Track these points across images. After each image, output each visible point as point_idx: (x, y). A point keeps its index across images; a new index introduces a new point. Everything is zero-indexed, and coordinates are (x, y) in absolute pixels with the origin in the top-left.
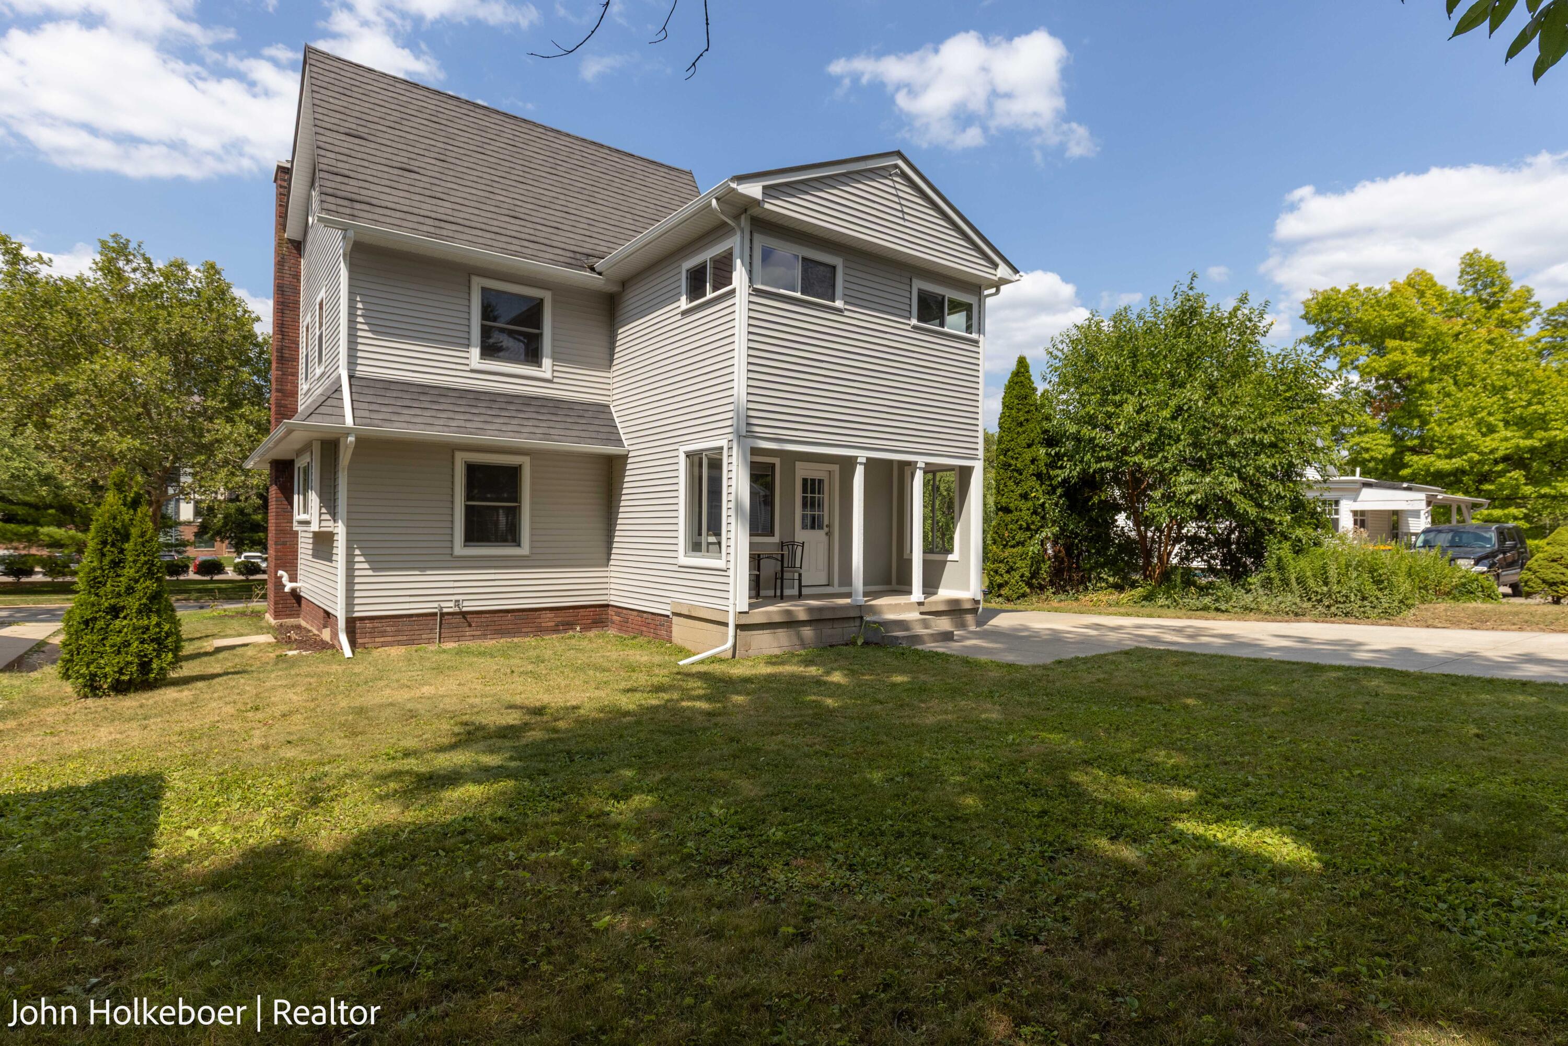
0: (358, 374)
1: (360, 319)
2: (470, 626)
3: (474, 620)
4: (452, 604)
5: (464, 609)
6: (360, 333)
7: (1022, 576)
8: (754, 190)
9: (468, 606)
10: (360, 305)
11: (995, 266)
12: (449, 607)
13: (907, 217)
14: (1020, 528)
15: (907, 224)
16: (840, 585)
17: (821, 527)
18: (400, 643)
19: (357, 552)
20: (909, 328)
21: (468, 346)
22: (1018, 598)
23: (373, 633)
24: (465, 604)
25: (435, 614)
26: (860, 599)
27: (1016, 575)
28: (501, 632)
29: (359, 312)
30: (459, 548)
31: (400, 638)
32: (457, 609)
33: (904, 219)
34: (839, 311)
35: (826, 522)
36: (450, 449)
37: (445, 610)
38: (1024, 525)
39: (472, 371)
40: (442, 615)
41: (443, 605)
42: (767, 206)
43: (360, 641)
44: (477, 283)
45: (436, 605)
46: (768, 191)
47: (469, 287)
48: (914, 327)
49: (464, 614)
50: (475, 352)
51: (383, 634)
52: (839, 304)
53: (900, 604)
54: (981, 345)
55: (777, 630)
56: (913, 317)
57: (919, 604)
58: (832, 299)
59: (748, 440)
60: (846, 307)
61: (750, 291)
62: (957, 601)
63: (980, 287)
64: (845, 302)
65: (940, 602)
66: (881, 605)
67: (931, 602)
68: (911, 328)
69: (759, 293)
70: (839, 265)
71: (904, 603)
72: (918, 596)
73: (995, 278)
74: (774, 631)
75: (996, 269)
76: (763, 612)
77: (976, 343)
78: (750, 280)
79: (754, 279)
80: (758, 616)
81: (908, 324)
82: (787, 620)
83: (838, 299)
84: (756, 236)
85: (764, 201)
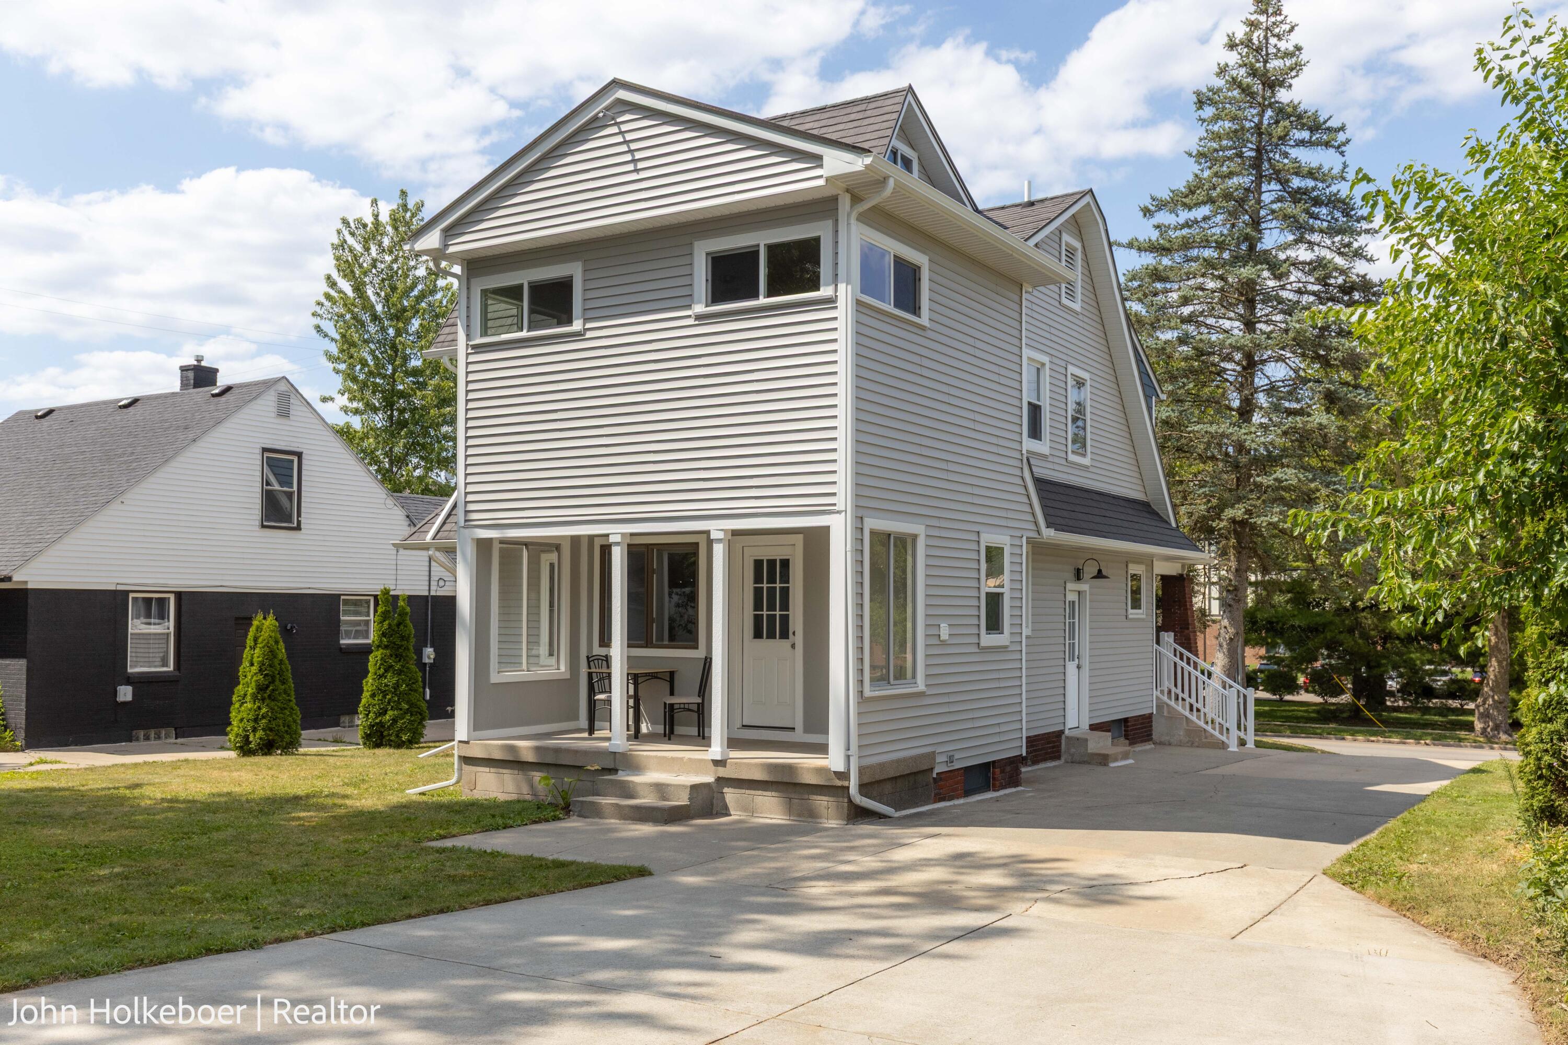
8: (433, 240)
11: (817, 160)
13: (640, 165)
15: (642, 175)
16: (807, 729)
17: (785, 633)
20: (691, 321)
33: (637, 171)
34: (579, 336)
35: (791, 629)
42: (453, 249)
46: (448, 233)
48: (699, 317)
52: (577, 325)
53: (682, 759)
54: (841, 303)
55: (505, 771)
56: (699, 302)
57: (716, 763)
58: (569, 322)
59: (467, 531)
60: (588, 326)
61: (470, 351)
62: (790, 769)
63: (834, 199)
64: (586, 320)
65: (756, 765)
66: (647, 757)
67: (741, 763)
68: (696, 319)
69: (479, 349)
70: (574, 270)
71: (690, 759)
72: (716, 750)
73: (821, 182)
74: (501, 770)
75: (821, 166)
76: (486, 745)
77: (830, 302)
78: (468, 337)
79: (472, 335)
80: (476, 751)
81: (689, 316)
82: (511, 758)
83: (577, 319)
84: (474, 281)
85: (446, 246)
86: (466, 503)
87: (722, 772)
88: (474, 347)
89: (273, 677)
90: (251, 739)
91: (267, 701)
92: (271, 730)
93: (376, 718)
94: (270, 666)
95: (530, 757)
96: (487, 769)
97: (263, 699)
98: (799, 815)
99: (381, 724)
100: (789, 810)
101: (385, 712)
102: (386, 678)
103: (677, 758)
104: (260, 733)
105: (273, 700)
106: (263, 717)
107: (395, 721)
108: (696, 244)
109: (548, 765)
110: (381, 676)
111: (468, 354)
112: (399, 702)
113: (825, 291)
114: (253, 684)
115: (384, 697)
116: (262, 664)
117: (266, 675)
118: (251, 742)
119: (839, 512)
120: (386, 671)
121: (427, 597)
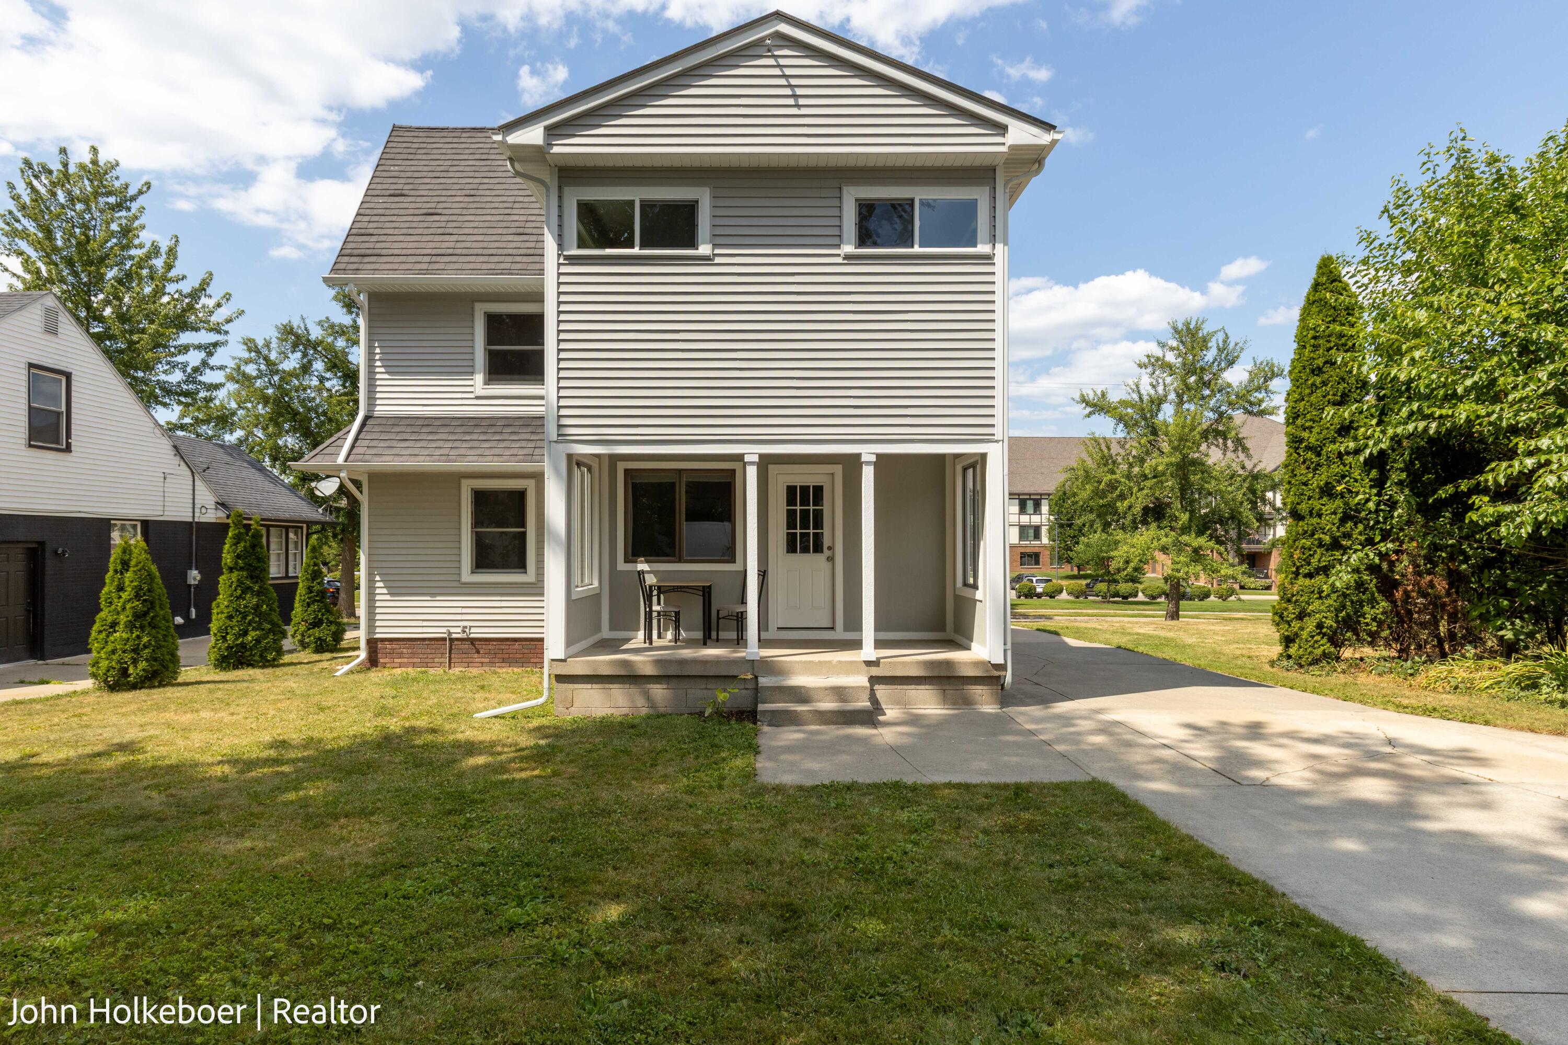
0: (376, 414)
1: (378, 363)
2: (478, 652)
3: (483, 648)
4: (459, 630)
5: (472, 636)
6: (378, 376)
7: (1320, 626)
8: (533, 135)
9: (476, 633)
10: (378, 350)
11: (1002, 129)
12: (457, 633)
13: (802, 101)
14: (1321, 545)
15: (804, 111)
16: (847, 628)
17: (818, 549)
18: (414, 665)
19: (378, 578)
20: (839, 260)
21: (472, 373)
22: (1315, 662)
23: (392, 654)
24: (473, 630)
25: (444, 639)
26: (753, 650)
27: (1310, 624)
28: (509, 661)
29: (377, 357)
30: (467, 575)
31: (415, 660)
32: (464, 636)
33: (798, 106)
34: (706, 260)
35: (826, 545)
36: (457, 477)
37: (454, 636)
38: (1327, 539)
39: (477, 398)
40: (452, 640)
41: (452, 630)
42: (556, 150)
43: (382, 660)
44: (480, 310)
45: (444, 630)
46: (552, 132)
47: (473, 315)
48: (847, 257)
49: (473, 641)
50: (479, 378)
51: (401, 655)
52: (704, 249)
53: (830, 662)
54: (998, 259)
55: (611, 686)
56: (849, 243)
57: (869, 663)
58: (693, 244)
59: (560, 446)
60: (717, 251)
61: (561, 261)
62: (948, 664)
63: (993, 170)
64: (715, 246)
65: (912, 663)
66: (790, 662)
67: (894, 663)
68: (844, 259)
69: (573, 260)
70: (703, 197)
71: (840, 662)
72: (869, 651)
73: (1003, 149)
74: (607, 686)
75: (1004, 135)
76: (588, 661)
77: (987, 259)
78: (560, 246)
79: (565, 244)
80: (579, 666)
81: (839, 255)
82: (623, 673)
83: (704, 243)
84: (567, 191)
85: (551, 145)
86: (559, 417)
87: (875, 671)
88: (567, 258)
89: (152, 603)
90: (131, 671)
91: (147, 630)
92: (155, 660)
93: (237, 639)
94: (149, 590)
95: (649, 670)
96: (589, 686)
97: (142, 628)
98: (954, 704)
99: (243, 645)
100: (945, 700)
101: (245, 633)
102: (244, 599)
103: (826, 662)
104: (143, 665)
105: (154, 628)
106: (145, 647)
107: (258, 641)
108: (845, 189)
109: (668, 676)
110: (238, 598)
111: (559, 265)
112: (260, 623)
113: (982, 248)
114: (128, 612)
115: (244, 618)
116: (138, 590)
117: (145, 601)
118: (129, 676)
119: (997, 441)
120: (243, 592)
121: (190, 523)
